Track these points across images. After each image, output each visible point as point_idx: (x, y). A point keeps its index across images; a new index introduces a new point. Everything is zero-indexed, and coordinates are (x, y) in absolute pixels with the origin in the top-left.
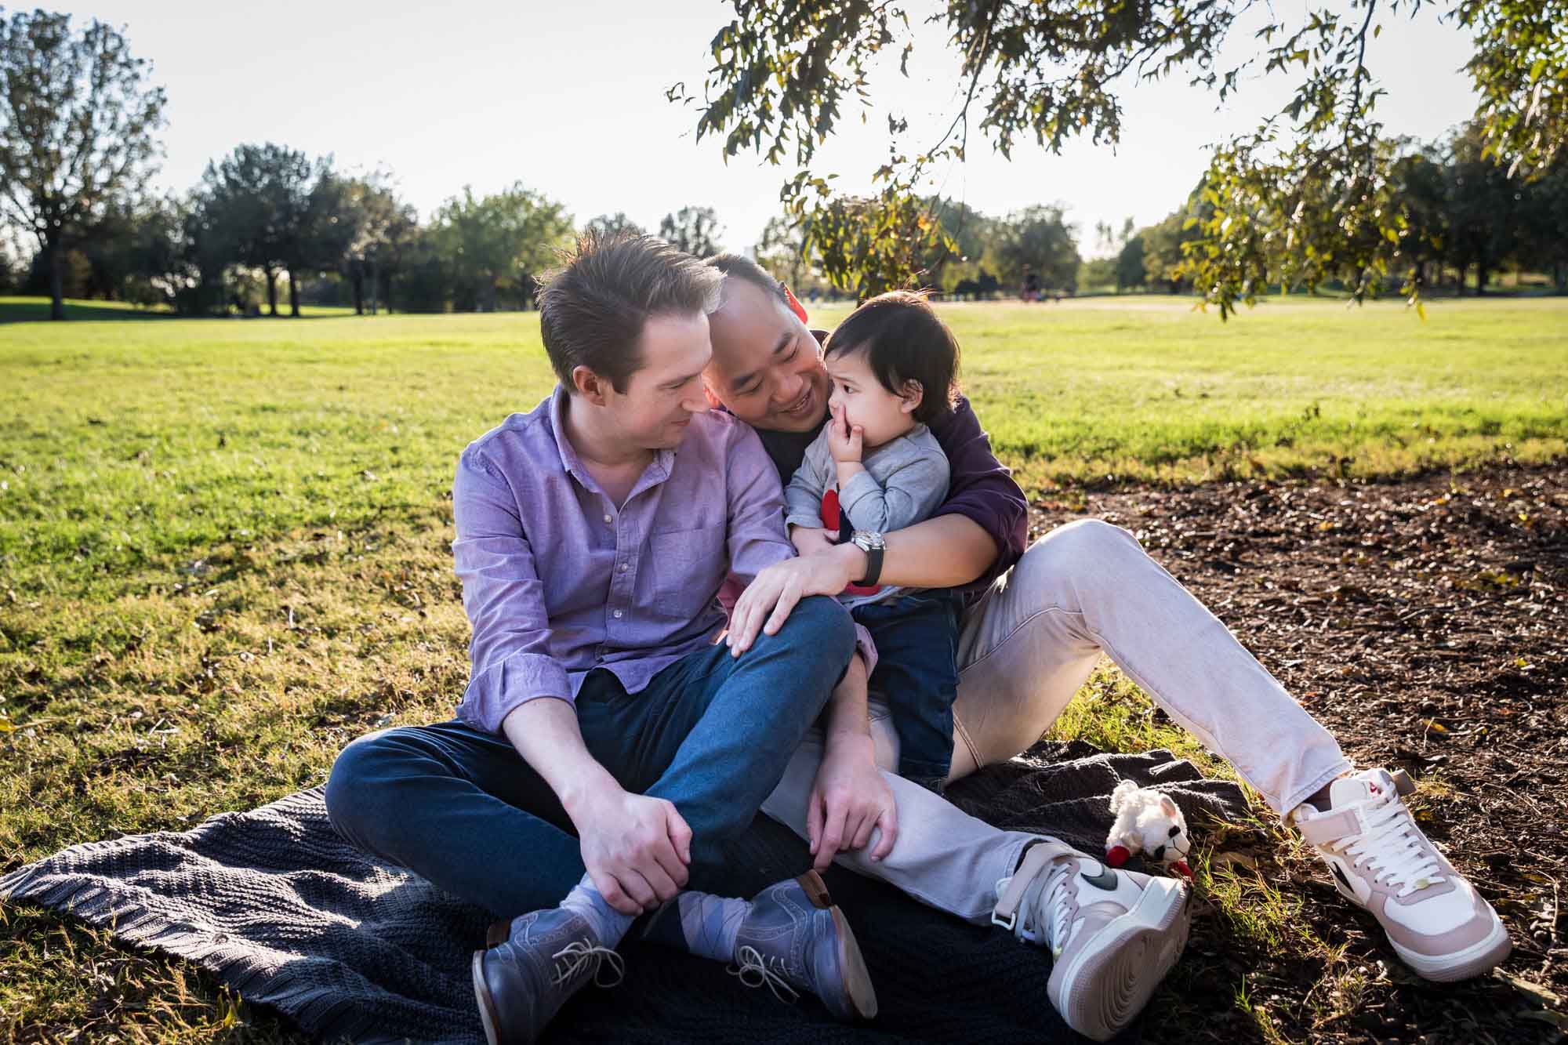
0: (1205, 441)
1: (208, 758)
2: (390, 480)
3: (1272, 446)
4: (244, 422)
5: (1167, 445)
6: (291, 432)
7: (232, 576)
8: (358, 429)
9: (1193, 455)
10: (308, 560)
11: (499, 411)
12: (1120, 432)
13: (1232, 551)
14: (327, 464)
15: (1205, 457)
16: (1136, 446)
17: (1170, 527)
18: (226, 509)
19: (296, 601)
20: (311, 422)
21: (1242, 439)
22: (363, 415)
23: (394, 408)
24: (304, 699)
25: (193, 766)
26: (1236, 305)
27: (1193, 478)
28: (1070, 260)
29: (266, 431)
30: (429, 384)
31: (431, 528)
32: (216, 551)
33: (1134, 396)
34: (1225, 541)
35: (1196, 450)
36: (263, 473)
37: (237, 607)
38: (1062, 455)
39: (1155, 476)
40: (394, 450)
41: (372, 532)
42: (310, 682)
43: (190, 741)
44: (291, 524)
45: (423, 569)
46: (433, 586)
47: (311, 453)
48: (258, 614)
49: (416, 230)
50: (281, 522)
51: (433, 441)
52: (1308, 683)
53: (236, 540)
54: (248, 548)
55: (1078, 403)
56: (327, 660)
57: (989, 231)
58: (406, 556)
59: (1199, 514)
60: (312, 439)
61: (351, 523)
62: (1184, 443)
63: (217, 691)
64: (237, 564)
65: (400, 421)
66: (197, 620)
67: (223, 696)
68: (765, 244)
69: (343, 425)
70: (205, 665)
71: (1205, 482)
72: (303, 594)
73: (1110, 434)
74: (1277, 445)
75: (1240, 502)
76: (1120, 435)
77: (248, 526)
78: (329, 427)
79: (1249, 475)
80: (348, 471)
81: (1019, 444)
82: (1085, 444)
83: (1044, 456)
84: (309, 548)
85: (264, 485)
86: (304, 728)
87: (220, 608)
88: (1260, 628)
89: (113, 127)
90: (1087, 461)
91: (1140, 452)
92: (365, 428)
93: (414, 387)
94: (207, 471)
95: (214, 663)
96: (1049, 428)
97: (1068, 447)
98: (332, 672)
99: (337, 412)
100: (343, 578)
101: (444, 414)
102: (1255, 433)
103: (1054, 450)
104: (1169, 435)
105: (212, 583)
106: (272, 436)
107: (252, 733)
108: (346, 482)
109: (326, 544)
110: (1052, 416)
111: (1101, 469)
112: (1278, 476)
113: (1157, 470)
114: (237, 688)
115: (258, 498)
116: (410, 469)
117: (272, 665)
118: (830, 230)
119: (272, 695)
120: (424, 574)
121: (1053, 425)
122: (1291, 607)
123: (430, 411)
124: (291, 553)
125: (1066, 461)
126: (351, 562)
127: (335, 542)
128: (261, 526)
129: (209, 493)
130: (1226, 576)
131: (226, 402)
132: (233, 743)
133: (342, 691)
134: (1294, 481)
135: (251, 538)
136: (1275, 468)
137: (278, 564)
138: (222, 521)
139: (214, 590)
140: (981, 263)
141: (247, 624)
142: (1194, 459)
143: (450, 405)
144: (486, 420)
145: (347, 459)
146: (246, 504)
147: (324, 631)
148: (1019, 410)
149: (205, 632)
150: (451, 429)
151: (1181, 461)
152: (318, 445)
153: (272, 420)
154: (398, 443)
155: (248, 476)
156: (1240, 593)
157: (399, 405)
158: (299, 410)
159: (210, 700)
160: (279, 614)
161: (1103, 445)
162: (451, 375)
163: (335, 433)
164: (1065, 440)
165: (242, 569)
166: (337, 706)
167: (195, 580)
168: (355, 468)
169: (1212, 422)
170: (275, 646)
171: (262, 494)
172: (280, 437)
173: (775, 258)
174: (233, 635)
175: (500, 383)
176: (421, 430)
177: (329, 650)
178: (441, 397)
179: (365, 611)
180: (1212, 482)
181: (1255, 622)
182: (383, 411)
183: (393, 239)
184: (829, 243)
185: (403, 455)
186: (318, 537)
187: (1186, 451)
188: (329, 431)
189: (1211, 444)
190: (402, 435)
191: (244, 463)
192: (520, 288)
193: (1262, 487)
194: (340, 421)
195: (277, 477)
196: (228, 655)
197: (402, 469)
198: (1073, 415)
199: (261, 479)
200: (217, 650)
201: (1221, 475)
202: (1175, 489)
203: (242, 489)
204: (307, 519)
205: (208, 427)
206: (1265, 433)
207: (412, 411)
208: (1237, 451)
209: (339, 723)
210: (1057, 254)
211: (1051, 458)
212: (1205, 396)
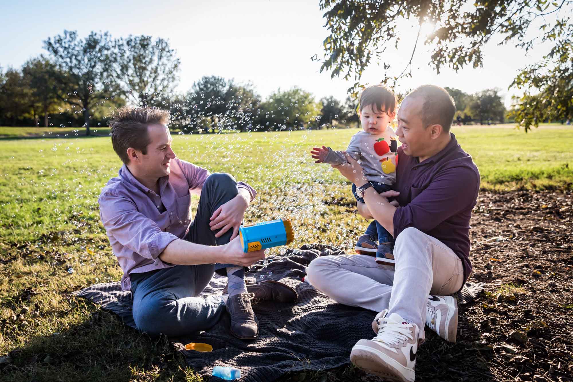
0: (518, 176)
5: (502, 177)
9: (511, 181)
15: (516, 182)
21: (533, 176)
35: (513, 179)
62: (509, 177)
71: (512, 191)
74: (546, 178)
89: (164, 72)
91: (491, 180)
102: (539, 174)
151: (506, 183)
201: (519, 188)
206: (543, 173)
212: (529, 160)
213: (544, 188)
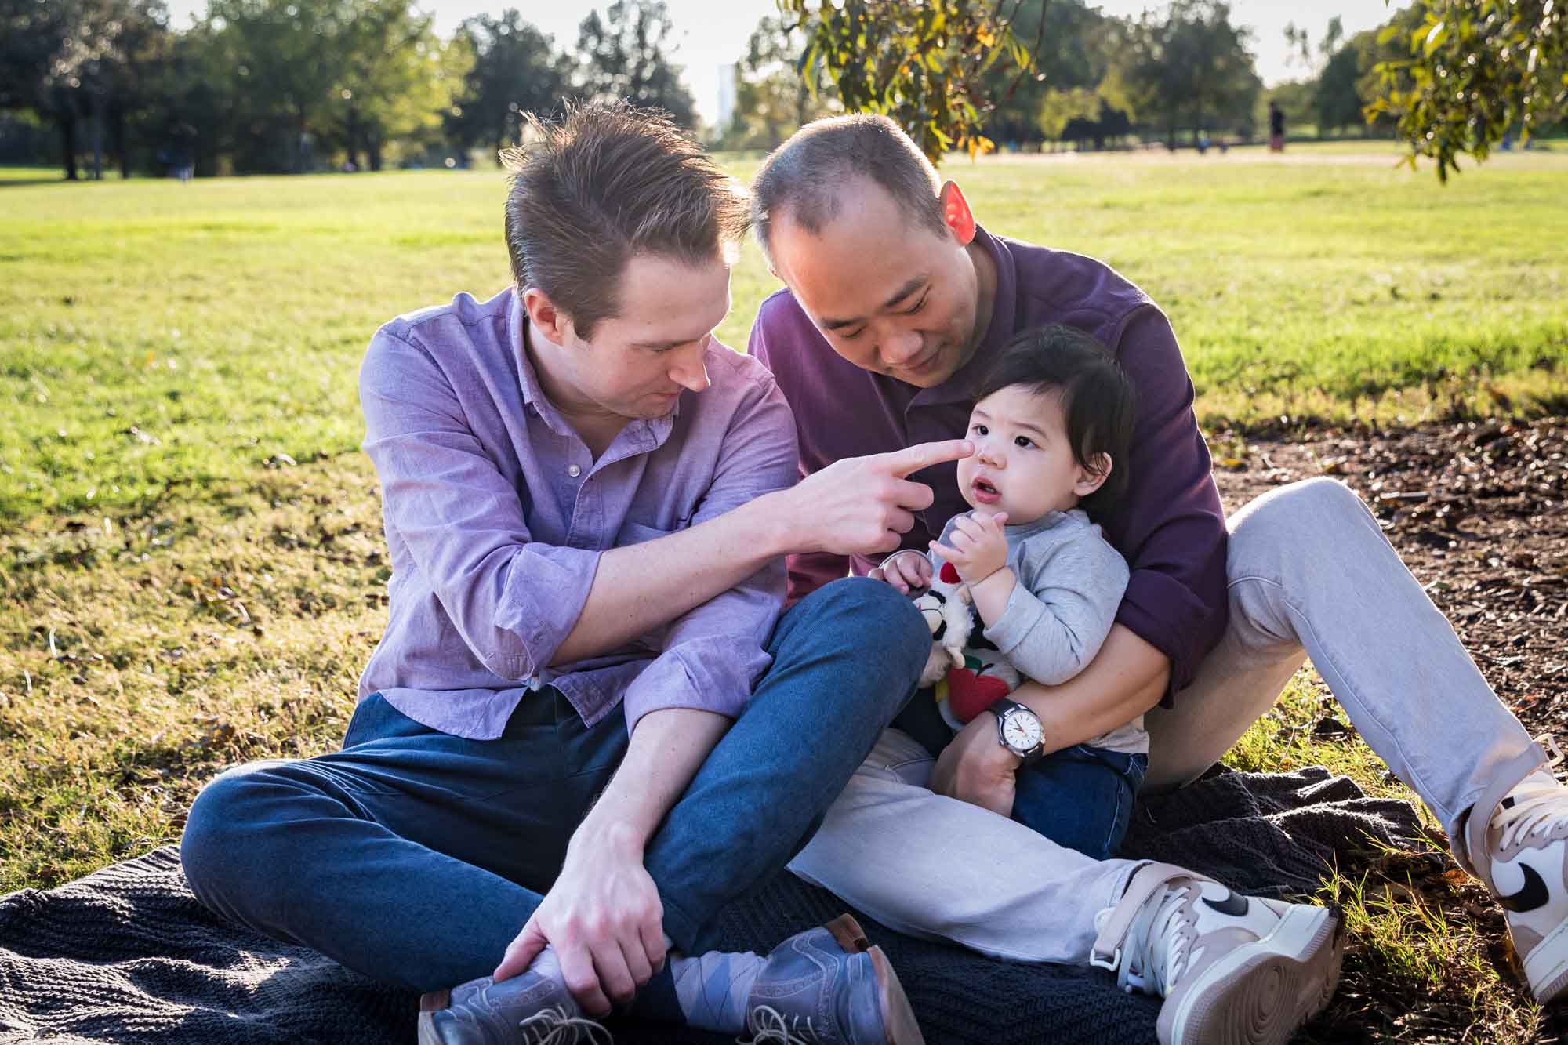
0: (1427, 364)
2: (176, 441)
3: (1524, 370)
5: (1371, 369)
8: (107, 366)
9: (1408, 385)
10: (64, 560)
11: (335, 334)
12: (1302, 351)
13: (1446, 517)
15: (1425, 386)
16: (1325, 372)
17: (1365, 487)
19: (56, 620)
20: (29, 356)
21: (1482, 360)
22: (110, 343)
23: (162, 332)
26: (1460, 157)
27: (1405, 418)
28: (1242, 85)
30: (213, 292)
31: (251, 510)
33: (1327, 298)
34: (1439, 504)
35: (1413, 377)
38: (1214, 388)
39: (1350, 416)
40: (174, 396)
41: (158, 520)
44: (26, 509)
45: (247, 570)
46: (267, 594)
47: (37, 403)
49: (168, 38)
50: (8, 507)
51: (234, 382)
52: (1527, 685)
55: (1244, 312)
57: (1113, 37)
58: (217, 554)
59: (1407, 468)
60: (35, 380)
61: (122, 507)
62: (1395, 368)
65: (175, 352)
68: (754, 59)
69: (83, 359)
71: (1424, 423)
72: (64, 609)
73: (1289, 357)
74: (1532, 367)
75: (1466, 449)
76: (1302, 356)
78: (58, 362)
79: (1487, 412)
80: (103, 429)
82: (1250, 371)
84: (66, 543)
88: (1472, 619)
91: (1331, 383)
92: (121, 364)
93: (188, 298)
96: (1197, 348)
97: (1224, 376)
100: (125, 587)
101: (245, 340)
102: (1501, 351)
104: (1375, 356)
107: (28, 795)
108: (104, 447)
109: (88, 537)
111: (1271, 407)
112: (1529, 413)
113: (1354, 405)
116: (202, 423)
117: (36, 707)
118: (846, 38)
120: (250, 578)
122: (1519, 589)
123: (222, 336)
124: (37, 552)
125: (1219, 397)
126: (131, 563)
127: (102, 533)
130: (1436, 552)
134: (1552, 420)
136: (1526, 401)
137: (17, 568)
140: (1102, 91)
142: (1408, 391)
143: (253, 326)
144: (315, 349)
145: (98, 412)
147: (109, 659)
150: (261, 364)
151: (1391, 393)
152: (47, 391)
154: (177, 386)
156: (1452, 574)
157: (168, 326)
160: (33, 638)
161: (1276, 372)
162: (248, 277)
163: (70, 372)
164: (1219, 366)
166: (146, 758)
168: (114, 425)
169: (1440, 335)
170: (37, 682)
173: (769, 84)
175: (330, 289)
176: (210, 365)
178: (238, 314)
179: (166, 631)
180: (1434, 423)
181: (1467, 611)
182: (146, 336)
183: (129, 55)
184: (843, 57)
185: (188, 404)
186: (75, 528)
187: (1397, 378)
188: (61, 369)
189: (1437, 368)
190: (184, 374)
192: (343, 132)
193: (1504, 429)
194: (76, 352)
197: (190, 425)
198: (1232, 327)
201: (1446, 413)
202: (1379, 434)
204: (50, 501)
206: (1515, 351)
207: (190, 335)
208: (1472, 378)
209: (154, 781)
210: (1223, 75)
212: (1435, 297)
213: (1543, 411)
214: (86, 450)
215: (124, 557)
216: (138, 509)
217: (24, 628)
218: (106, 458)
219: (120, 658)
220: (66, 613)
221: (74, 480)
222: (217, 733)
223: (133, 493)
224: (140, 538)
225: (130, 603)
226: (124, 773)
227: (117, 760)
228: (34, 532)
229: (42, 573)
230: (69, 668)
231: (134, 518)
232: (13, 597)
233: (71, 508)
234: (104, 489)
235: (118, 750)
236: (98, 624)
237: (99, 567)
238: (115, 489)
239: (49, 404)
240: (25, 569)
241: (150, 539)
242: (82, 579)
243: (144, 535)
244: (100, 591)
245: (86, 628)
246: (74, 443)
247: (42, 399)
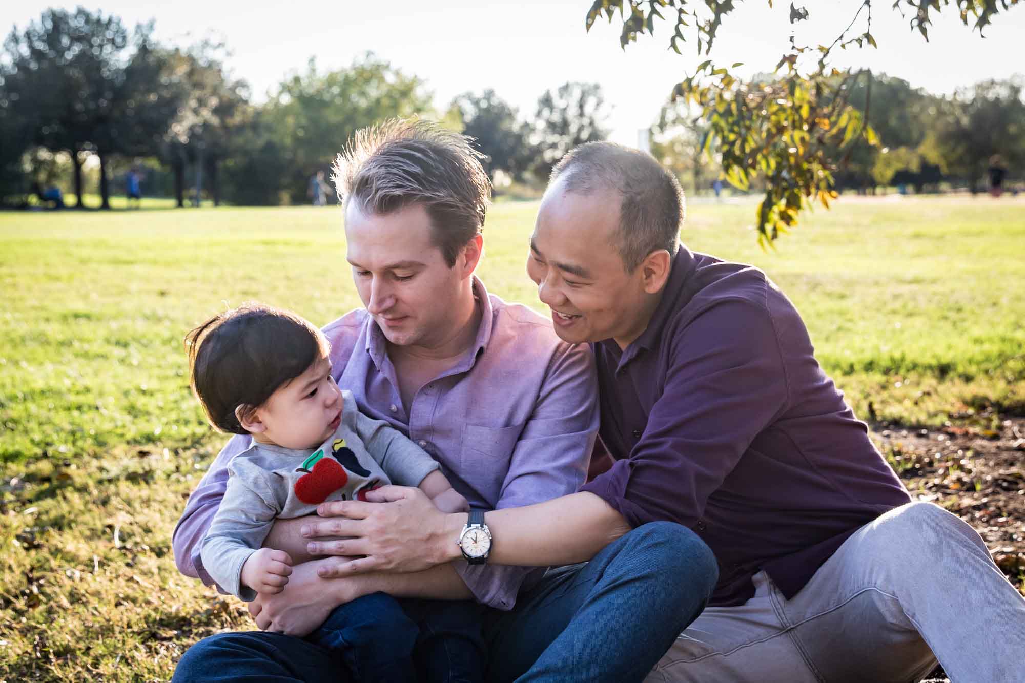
1: (39, 668)
4: (55, 331)
6: (108, 341)
7: (51, 494)
10: (133, 478)
14: (150, 377)
18: (41, 424)
19: (121, 520)
20: (130, 331)
24: (135, 614)
25: (24, 675)
29: (81, 340)
32: (33, 468)
36: (79, 386)
37: (59, 524)
38: (982, 376)
41: (201, 451)
42: (141, 599)
43: (20, 652)
44: (112, 440)
47: (130, 365)
48: (81, 533)
50: (101, 439)
53: (53, 457)
54: (67, 465)
55: (1012, 317)
56: (157, 578)
60: (131, 349)
61: (177, 441)
63: (42, 607)
64: (55, 482)
66: (18, 537)
67: (50, 611)
69: (167, 334)
70: (30, 581)
72: (128, 512)
77: (66, 442)
78: (150, 336)
81: (934, 362)
82: (1011, 364)
83: (960, 376)
84: (135, 465)
85: (82, 399)
86: (137, 641)
87: (40, 524)
90: (1009, 382)
94: (18, 382)
95: (38, 579)
96: (971, 346)
97: (989, 367)
98: (162, 589)
99: (159, 320)
100: (172, 498)
103: (973, 370)
105: (30, 501)
106: (86, 347)
107: (82, 645)
108: (172, 398)
109: (151, 462)
110: (976, 332)
114: (65, 602)
115: (76, 413)
117: (97, 581)
118: (733, 124)
119: (103, 609)
121: (978, 341)
124: (114, 469)
125: (986, 383)
126: (178, 481)
127: (161, 459)
128: (80, 443)
129: (20, 407)
131: (34, 308)
132: (65, 653)
133: (173, 608)
135: (69, 455)
137: (100, 482)
138: (37, 437)
139: (33, 509)
141: (69, 542)
145: (171, 372)
146: (62, 420)
147: (152, 550)
148: (942, 324)
149: (27, 549)
152: (139, 357)
153: (85, 328)
155: (64, 389)
158: (115, 317)
159: (37, 615)
160: (104, 533)
163: (157, 344)
164: (987, 359)
165: (62, 486)
167: (12, 498)
170: (101, 564)
171: (79, 408)
172: (95, 348)
174: (56, 552)
177: (159, 568)
183: (222, 120)
186: (143, 454)
188: (151, 342)
191: (58, 375)
194: (163, 330)
195: (95, 391)
196: (52, 570)
198: (1001, 330)
199: (78, 393)
200: (41, 566)
203: (58, 403)
204: (129, 436)
205: (13, 335)
211: (968, 379)
214: (158, 400)
215: (174, 477)
216: (188, 443)
217: (99, 525)
218: (172, 405)
219: (160, 549)
220: (128, 516)
221: (148, 421)
222: (218, 606)
223: (186, 431)
224: (187, 464)
225: (173, 511)
226: (151, 632)
227: (147, 623)
228: (115, 457)
229: (117, 486)
230: (125, 555)
231: (186, 449)
232: (94, 503)
233: (144, 441)
234: (167, 428)
235: (149, 616)
236: (150, 525)
237: (155, 483)
238: (175, 427)
239: (139, 366)
240: (106, 484)
241: (193, 465)
242: (143, 491)
243: (190, 461)
244: (155, 500)
245: (140, 526)
246: (152, 394)
247: (135, 362)
